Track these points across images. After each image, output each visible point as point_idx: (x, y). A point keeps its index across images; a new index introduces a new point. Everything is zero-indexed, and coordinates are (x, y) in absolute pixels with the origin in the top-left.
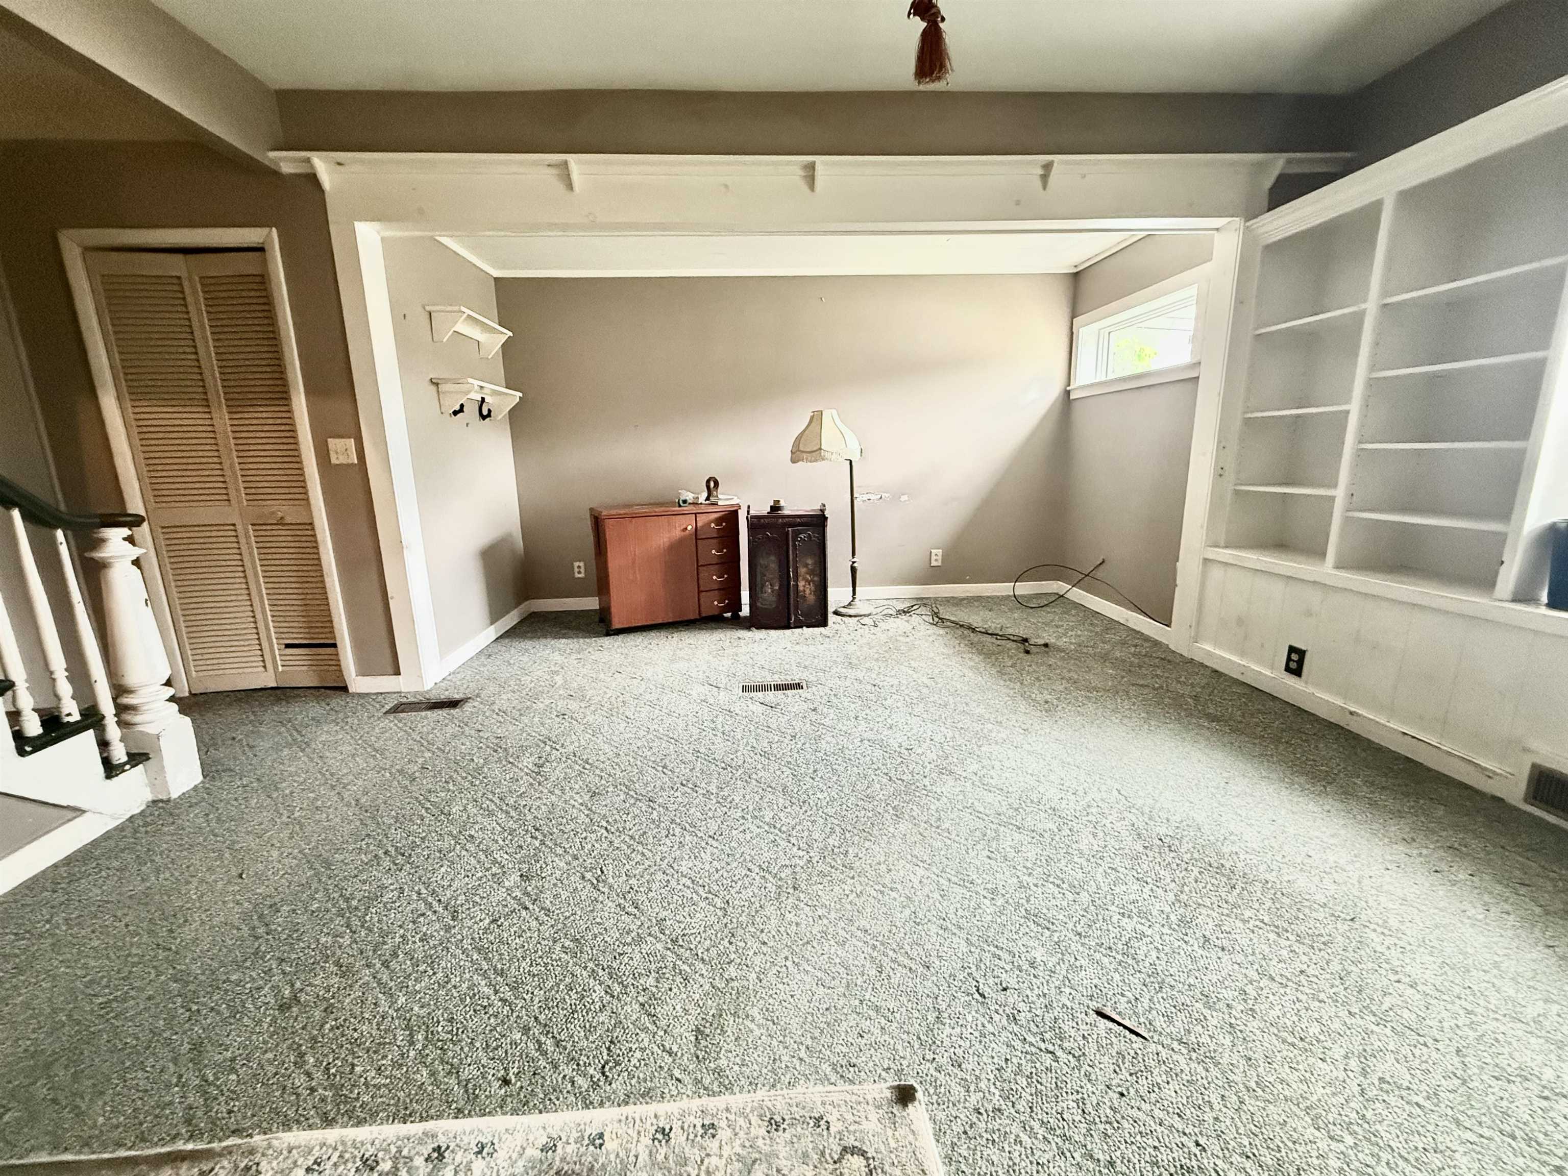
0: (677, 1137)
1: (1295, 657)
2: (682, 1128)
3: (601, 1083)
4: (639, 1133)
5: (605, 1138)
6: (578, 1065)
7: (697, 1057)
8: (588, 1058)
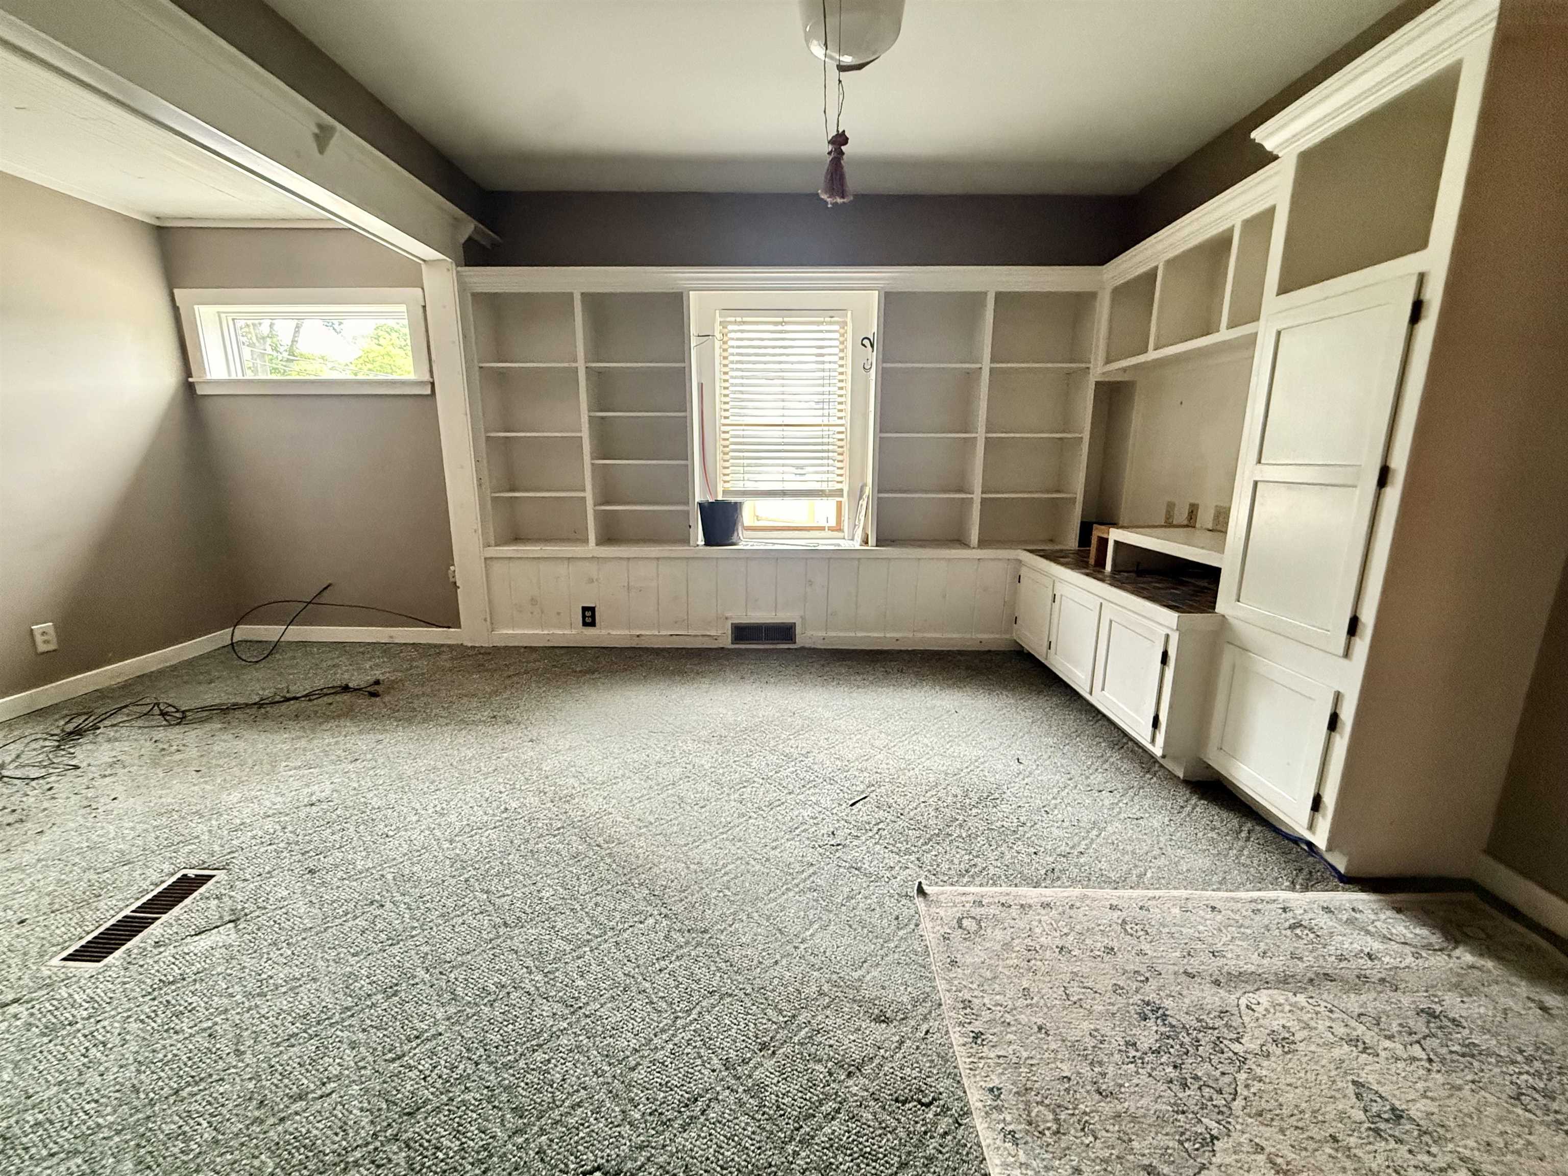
0: (978, 1026)
1: (588, 614)
2: (970, 1023)
3: (942, 1102)
4: (981, 1058)
5: (991, 1086)
6: (925, 1133)
7: (903, 1019)
8: (917, 1122)
